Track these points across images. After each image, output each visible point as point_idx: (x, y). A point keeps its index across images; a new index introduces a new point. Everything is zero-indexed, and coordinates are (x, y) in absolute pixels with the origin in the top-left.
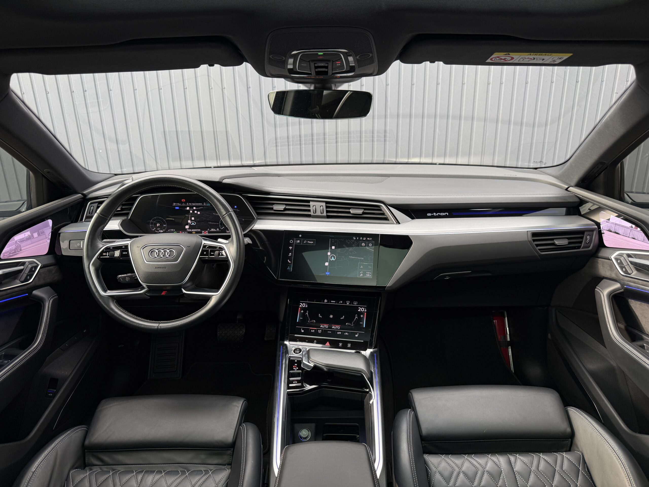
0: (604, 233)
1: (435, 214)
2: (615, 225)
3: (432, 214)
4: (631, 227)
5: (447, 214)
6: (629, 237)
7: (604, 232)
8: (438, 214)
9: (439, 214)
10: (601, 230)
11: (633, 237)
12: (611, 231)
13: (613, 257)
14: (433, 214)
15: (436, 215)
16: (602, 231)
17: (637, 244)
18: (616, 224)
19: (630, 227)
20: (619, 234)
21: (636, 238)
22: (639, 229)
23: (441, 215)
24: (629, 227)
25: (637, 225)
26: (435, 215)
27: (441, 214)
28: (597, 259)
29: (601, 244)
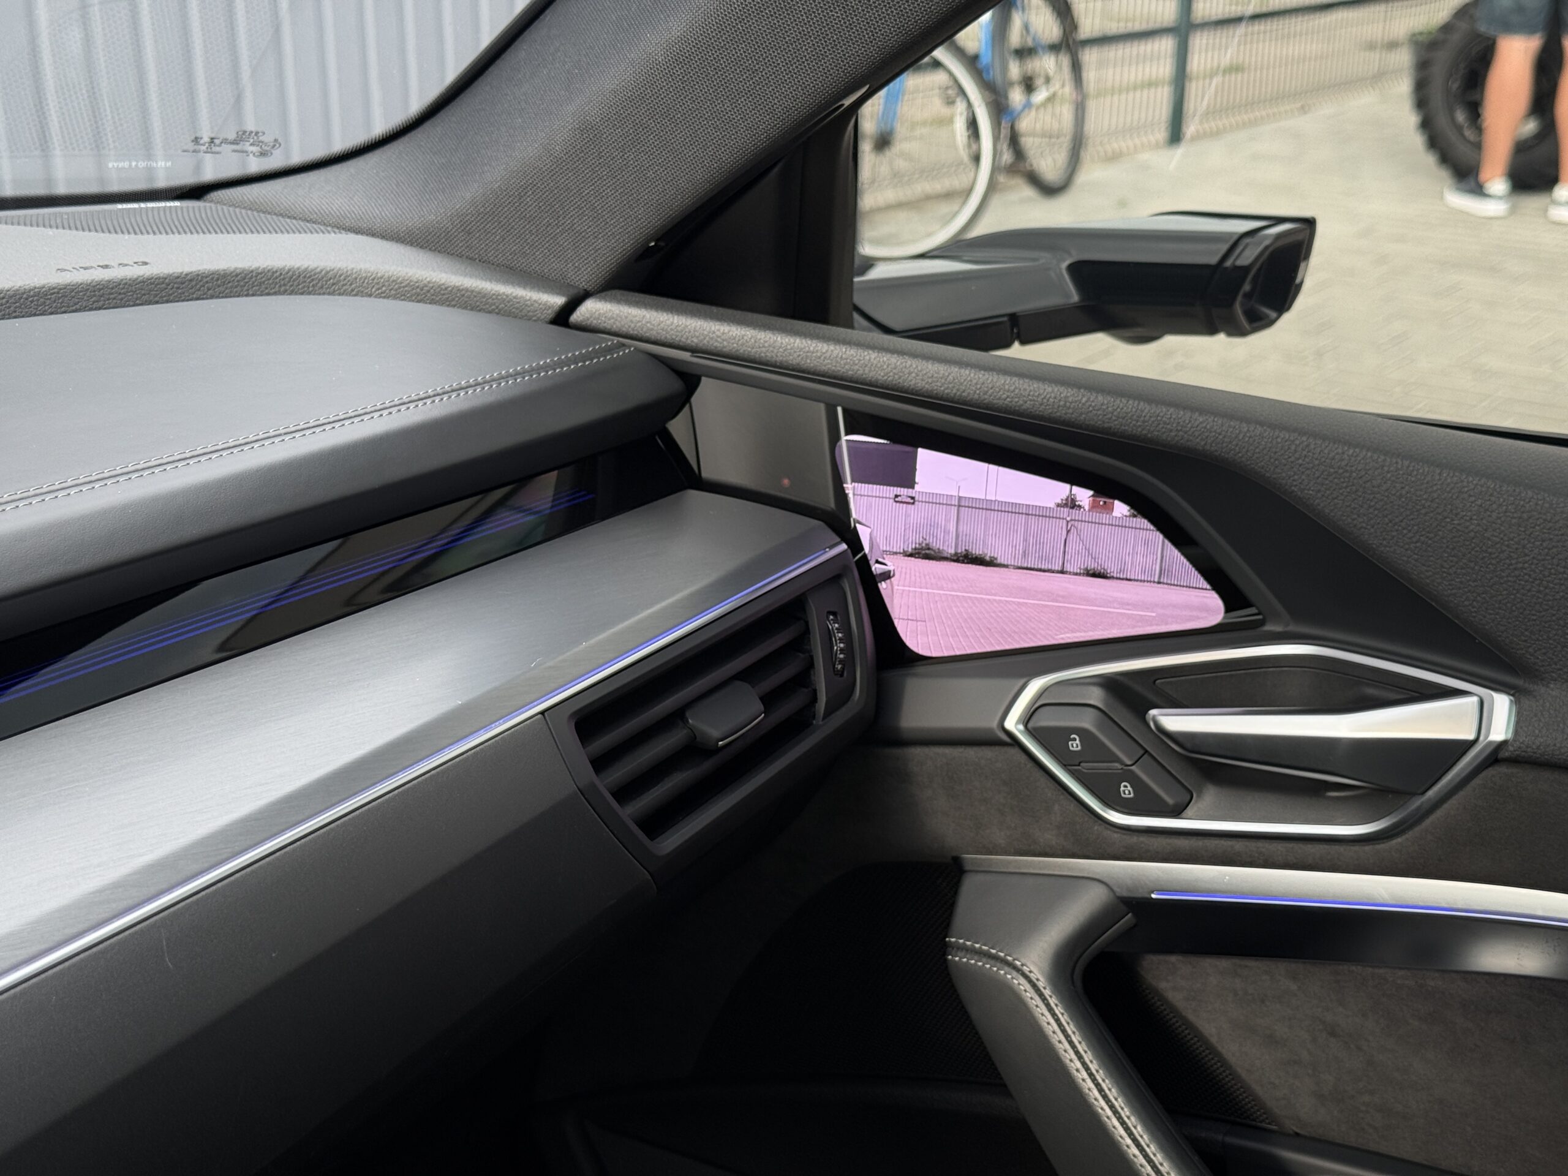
0: (887, 576)
2: (954, 510)
4: (1066, 505)
6: (1062, 572)
7: (890, 567)
10: (865, 556)
11: (1092, 565)
12: (925, 553)
13: (1012, 723)
16: (872, 562)
17: (1124, 604)
18: (961, 504)
19: (1058, 505)
20: (991, 563)
21: (1112, 568)
22: (1121, 509)
24: (1052, 505)
25: (1106, 489)
29: (892, 652)
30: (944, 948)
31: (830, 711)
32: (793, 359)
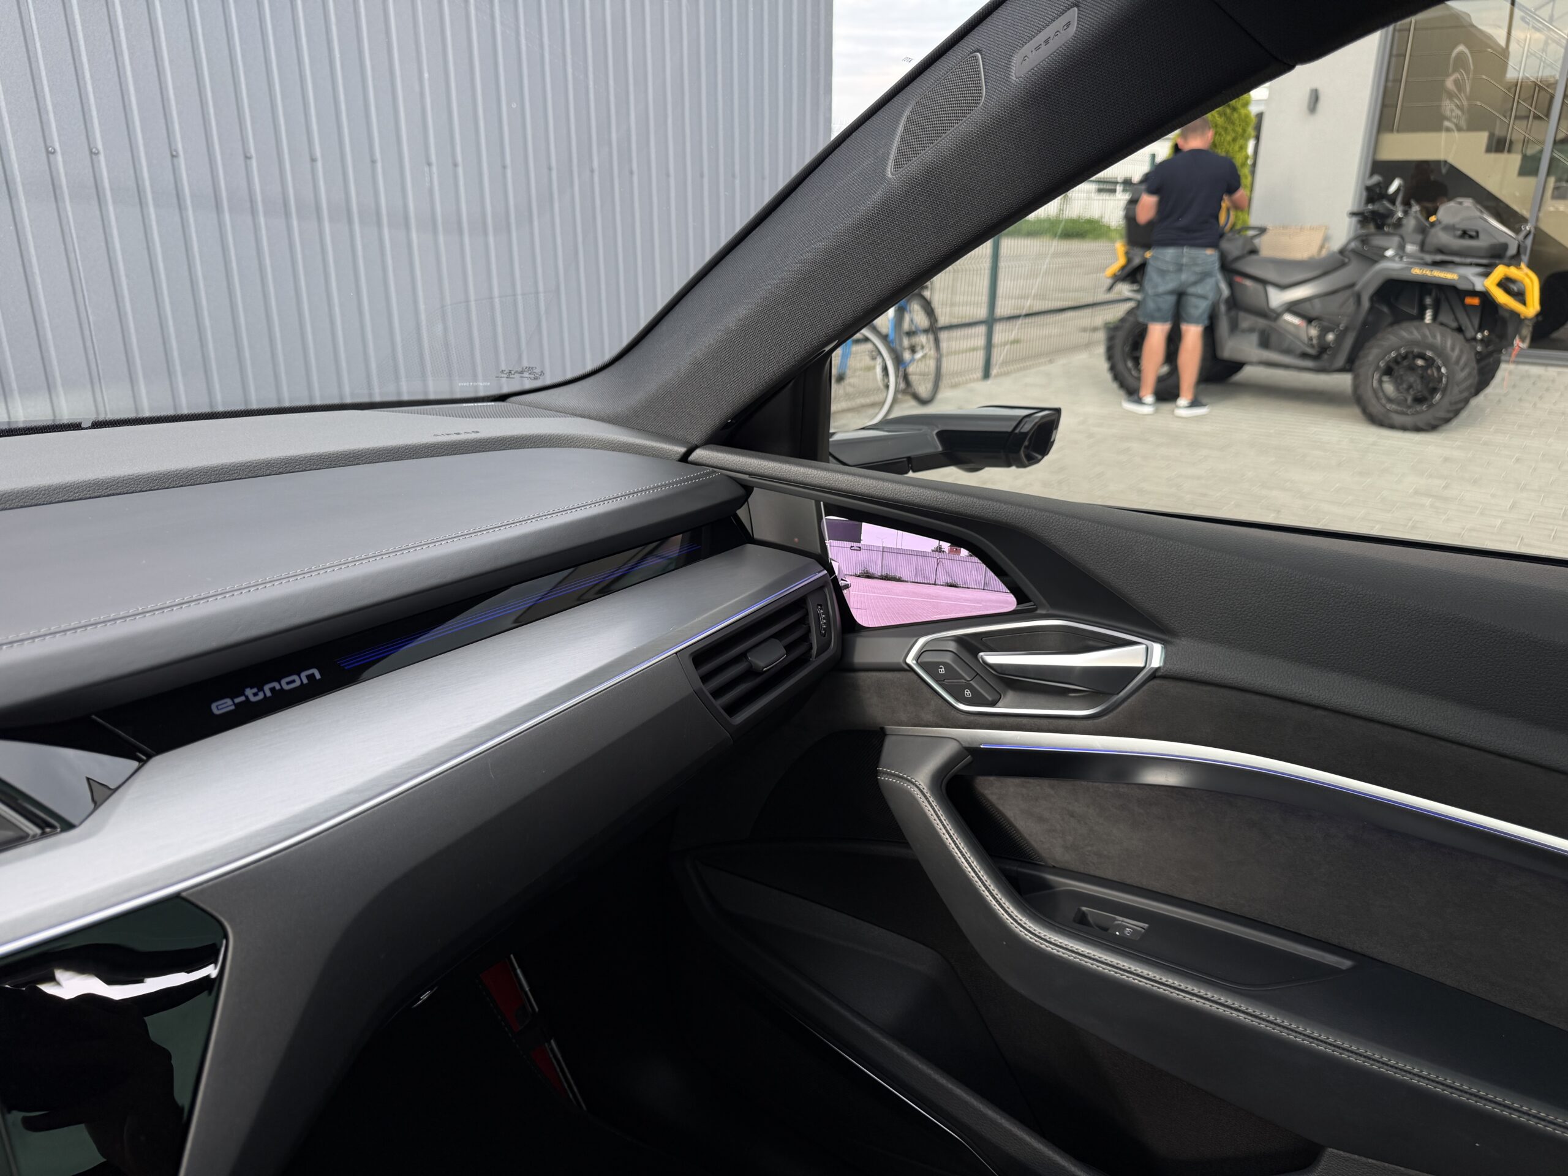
0: (847, 587)
1: (255, 690)
2: (880, 553)
3: (237, 700)
4: (937, 551)
5: (313, 675)
6: (935, 584)
7: (848, 582)
8: (267, 688)
9: (272, 690)
10: (836, 576)
11: (950, 581)
12: (868, 576)
13: (910, 660)
14: (242, 699)
15: (261, 696)
16: (839, 580)
17: (966, 600)
18: (884, 550)
19: (933, 551)
20: (899, 580)
21: (960, 582)
22: (964, 552)
23: (286, 687)
24: (930, 551)
25: (957, 542)
26: (253, 699)
27: (284, 682)
28: (852, 674)
29: (850, 625)
30: (876, 773)
31: (818, 654)
32: (800, 478)
